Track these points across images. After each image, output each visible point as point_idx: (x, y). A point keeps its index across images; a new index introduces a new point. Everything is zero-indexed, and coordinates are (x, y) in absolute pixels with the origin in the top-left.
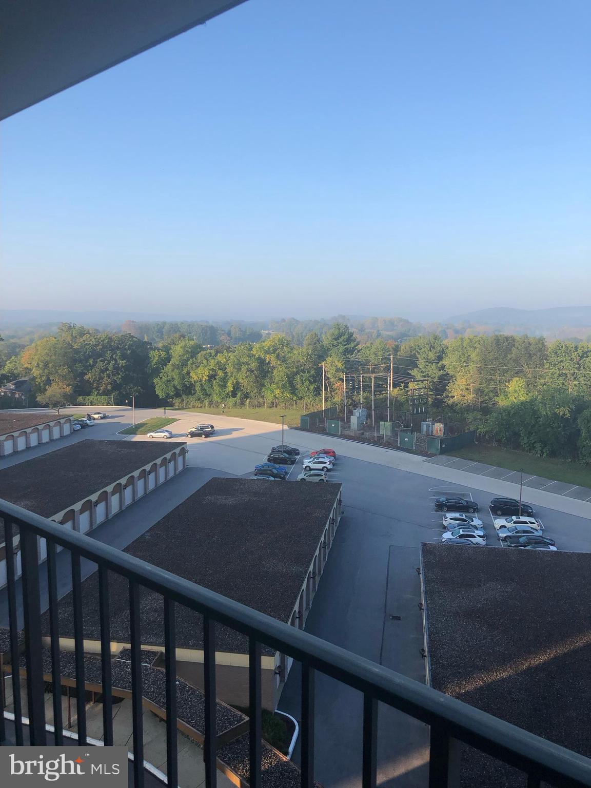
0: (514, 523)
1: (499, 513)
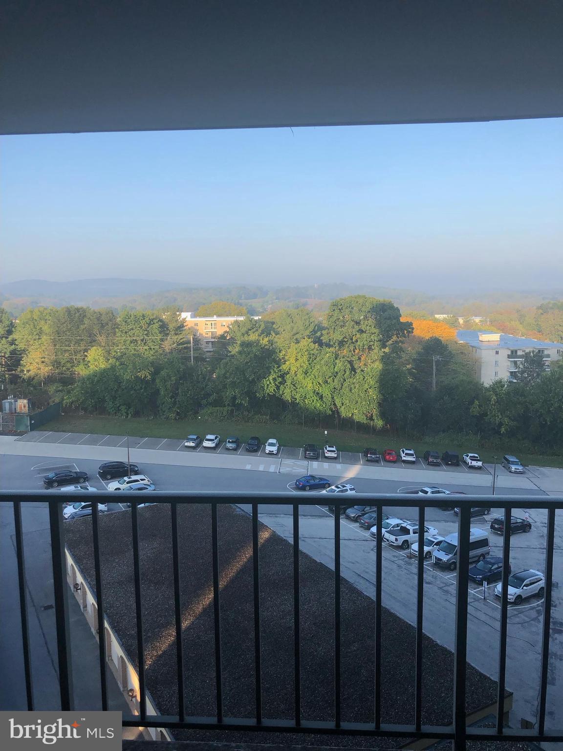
0: (127, 483)
1: (109, 477)
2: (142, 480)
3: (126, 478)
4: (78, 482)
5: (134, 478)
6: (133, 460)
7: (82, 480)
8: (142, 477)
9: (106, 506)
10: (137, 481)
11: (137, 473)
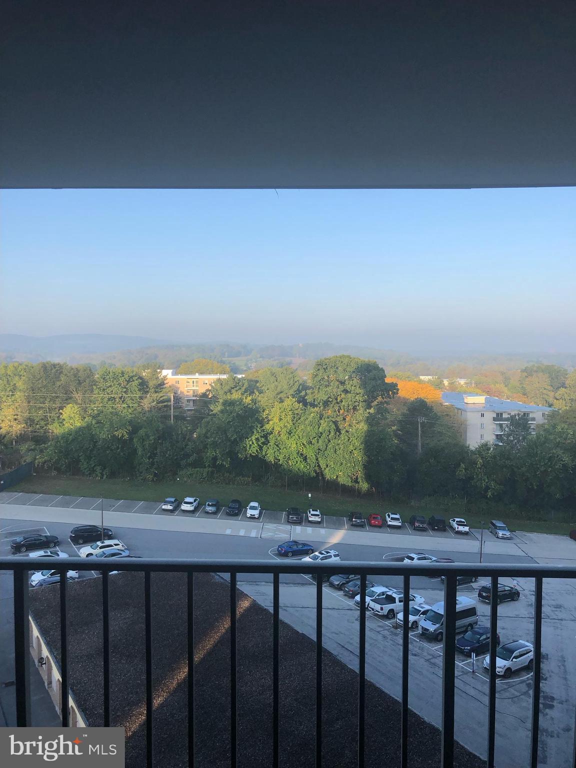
0: (100, 548)
1: (81, 541)
2: (116, 545)
3: (99, 543)
4: (48, 547)
5: (107, 542)
6: (107, 524)
7: (52, 545)
8: (116, 542)
9: (77, 573)
10: (111, 546)
11: (110, 537)
